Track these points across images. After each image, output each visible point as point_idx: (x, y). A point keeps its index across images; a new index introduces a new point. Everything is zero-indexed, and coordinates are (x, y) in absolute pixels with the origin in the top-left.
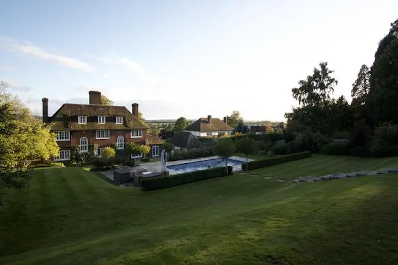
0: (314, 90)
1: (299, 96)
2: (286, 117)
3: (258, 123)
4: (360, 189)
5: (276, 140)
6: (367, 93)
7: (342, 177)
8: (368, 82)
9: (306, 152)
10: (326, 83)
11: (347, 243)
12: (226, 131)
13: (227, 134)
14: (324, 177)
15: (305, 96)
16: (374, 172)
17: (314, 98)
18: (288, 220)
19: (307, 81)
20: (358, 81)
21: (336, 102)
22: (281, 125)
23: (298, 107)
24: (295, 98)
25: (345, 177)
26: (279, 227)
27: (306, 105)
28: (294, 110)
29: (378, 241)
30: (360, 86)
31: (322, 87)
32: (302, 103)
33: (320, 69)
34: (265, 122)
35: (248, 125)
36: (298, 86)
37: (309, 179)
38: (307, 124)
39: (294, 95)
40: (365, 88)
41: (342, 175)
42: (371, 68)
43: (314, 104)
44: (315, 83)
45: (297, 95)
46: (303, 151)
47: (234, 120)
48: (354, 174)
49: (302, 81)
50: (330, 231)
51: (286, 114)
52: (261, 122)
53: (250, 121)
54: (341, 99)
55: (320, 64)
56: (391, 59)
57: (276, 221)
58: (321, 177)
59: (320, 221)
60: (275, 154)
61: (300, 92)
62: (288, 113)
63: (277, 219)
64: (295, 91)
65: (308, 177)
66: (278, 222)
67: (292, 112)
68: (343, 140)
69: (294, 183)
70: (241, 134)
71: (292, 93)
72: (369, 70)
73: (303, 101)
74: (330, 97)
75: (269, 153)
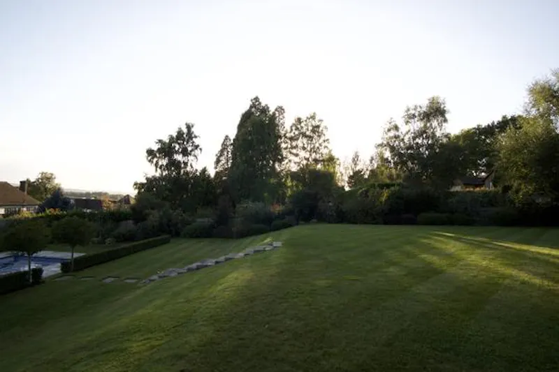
0: (175, 155)
1: (155, 160)
2: (136, 188)
3: (88, 194)
4: (235, 275)
5: (122, 220)
6: (230, 166)
7: (209, 264)
8: (230, 155)
9: (165, 236)
10: (190, 149)
11: (240, 339)
12: (23, 206)
13: (26, 212)
14: (190, 266)
15: (164, 162)
16: (241, 254)
17: (174, 164)
18: (162, 334)
19: (167, 141)
20: (222, 152)
21: (198, 174)
22: (126, 199)
23: (153, 175)
24: (150, 161)
25: (213, 264)
26: (153, 347)
27: (164, 174)
28: (147, 179)
29: (267, 326)
30: (222, 158)
31: (185, 153)
32: (159, 170)
33: (185, 130)
34: (100, 194)
35: (70, 197)
36: (155, 147)
37: (171, 272)
38: (164, 199)
39: (149, 158)
40: (228, 161)
41: (211, 262)
42: (234, 140)
43: (174, 173)
44: (177, 147)
45: (153, 158)
46: (159, 236)
47: (42, 188)
48: (222, 258)
49: (160, 141)
50: (218, 331)
51: (136, 184)
52: (93, 193)
53: (73, 191)
54: (204, 170)
55: (186, 124)
56: (250, 135)
57: (145, 340)
58: (186, 268)
59: (205, 323)
60: (117, 241)
61: (158, 155)
62: (139, 182)
63: (146, 337)
64: (150, 153)
65: (171, 269)
66: (149, 341)
67: (145, 181)
68: (206, 220)
69: (151, 281)
70: (57, 212)
71: (146, 155)
72: (232, 142)
73: (161, 168)
74: (194, 166)
75: (108, 241)
